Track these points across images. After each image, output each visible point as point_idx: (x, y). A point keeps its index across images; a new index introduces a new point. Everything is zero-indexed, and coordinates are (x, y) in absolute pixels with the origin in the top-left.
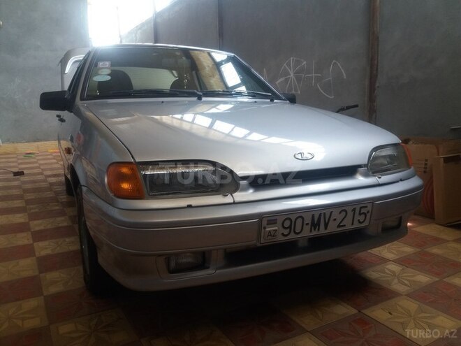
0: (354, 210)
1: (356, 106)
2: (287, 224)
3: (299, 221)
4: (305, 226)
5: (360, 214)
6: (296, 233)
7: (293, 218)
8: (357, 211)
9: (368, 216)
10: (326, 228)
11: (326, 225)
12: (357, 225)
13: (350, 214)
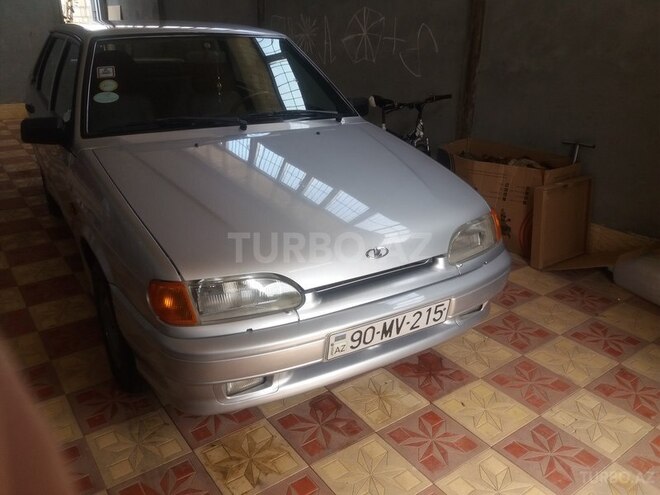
0: (430, 310)
1: (449, 96)
2: (357, 336)
3: (370, 331)
4: (375, 334)
5: (436, 313)
6: (365, 343)
7: (363, 329)
8: (433, 311)
9: (445, 313)
10: (398, 333)
11: (398, 330)
12: (432, 323)
13: (425, 315)
